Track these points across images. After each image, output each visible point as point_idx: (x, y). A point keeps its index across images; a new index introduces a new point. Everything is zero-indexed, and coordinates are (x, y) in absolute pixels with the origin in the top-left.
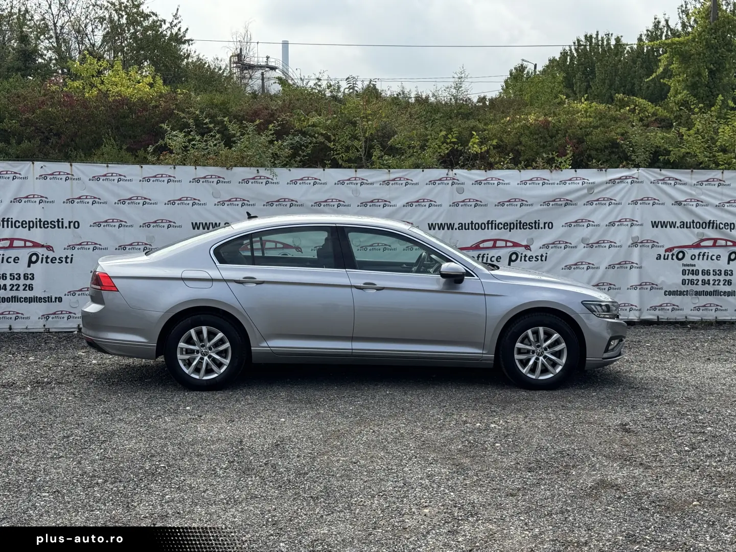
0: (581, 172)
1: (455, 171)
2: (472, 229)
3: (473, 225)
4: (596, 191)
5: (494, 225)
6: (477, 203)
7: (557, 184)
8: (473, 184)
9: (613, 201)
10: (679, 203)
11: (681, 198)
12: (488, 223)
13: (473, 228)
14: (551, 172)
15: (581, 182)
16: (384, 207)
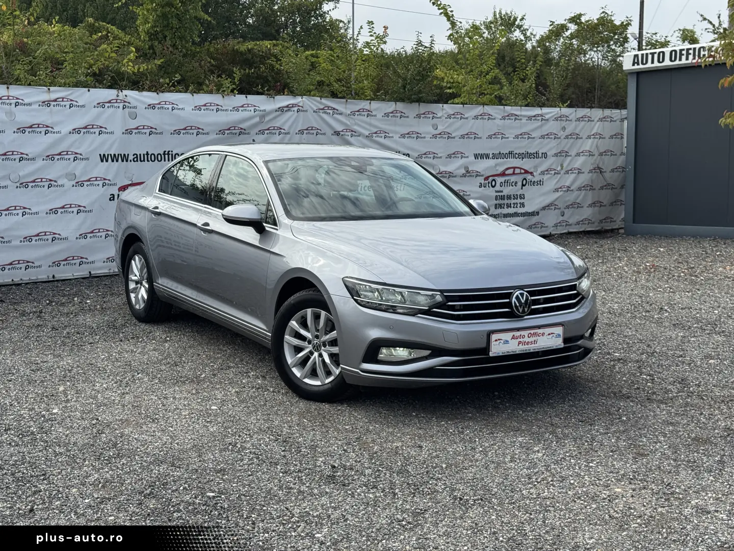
0: (252, 99)
1: (125, 92)
2: (148, 161)
3: (149, 156)
4: (267, 119)
5: (170, 156)
6: (152, 131)
7: (231, 111)
8: (146, 108)
9: (282, 131)
10: (337, 133)
11: (339, 128)
12: (164, 154)
13: (149, 159)
14: (223, 97)
15: (252, 109)
16: (46, 133)
